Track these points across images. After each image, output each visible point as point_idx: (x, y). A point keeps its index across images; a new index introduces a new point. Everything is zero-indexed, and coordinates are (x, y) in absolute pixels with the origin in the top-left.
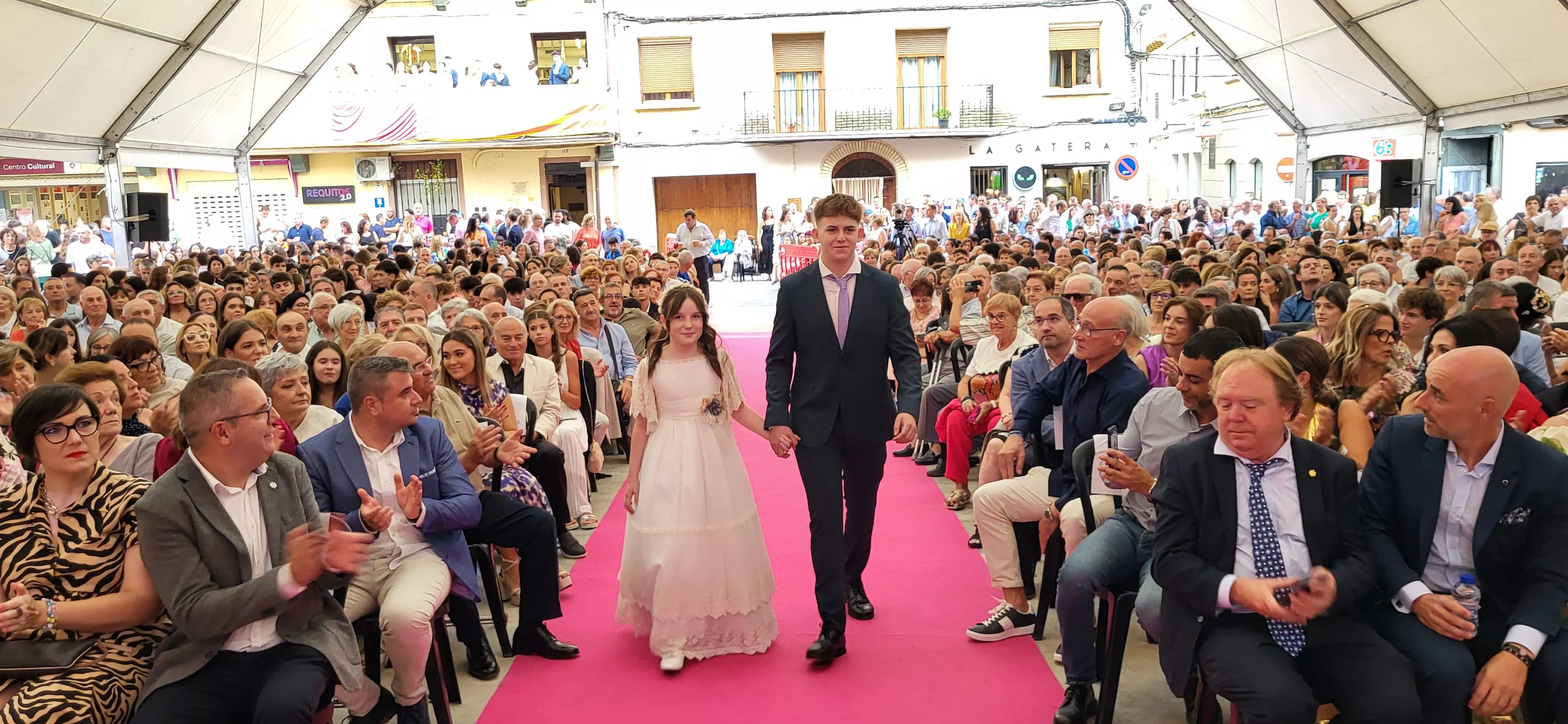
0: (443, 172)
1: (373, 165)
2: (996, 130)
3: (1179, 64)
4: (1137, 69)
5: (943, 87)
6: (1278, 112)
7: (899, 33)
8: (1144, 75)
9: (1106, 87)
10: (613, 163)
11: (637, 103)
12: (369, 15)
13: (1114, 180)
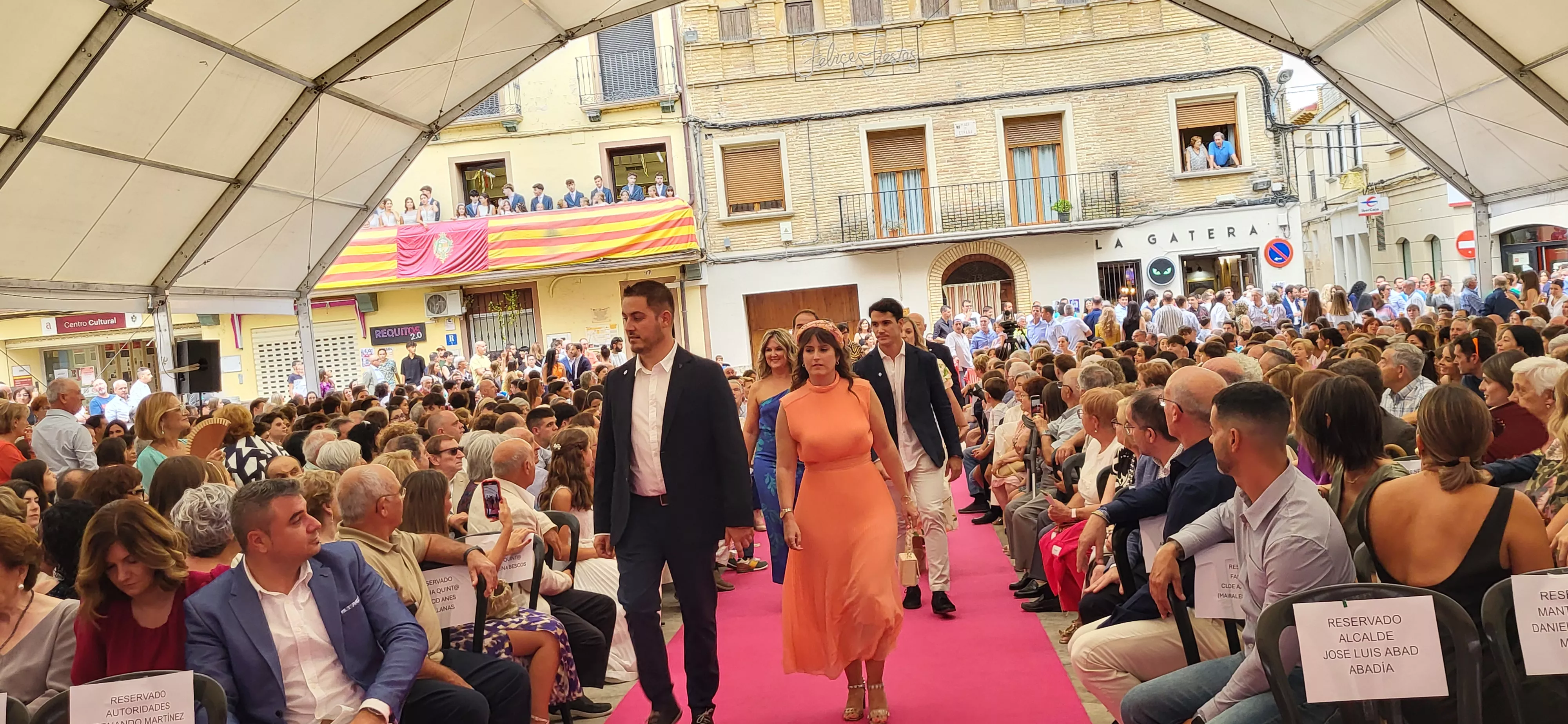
0: (518, 303)
1: (443, 299)
2: (1125, 220)
3: (1334, 135)
4: (1282, 143)
5: (1061, 177)
6: (1449, 179)
7: (1007, 121)
8: (1290, 149)
9: (1247, 164)
10: (702, 283)
11: (724, 215)
12: (430, 142)
13: (1265, 269)
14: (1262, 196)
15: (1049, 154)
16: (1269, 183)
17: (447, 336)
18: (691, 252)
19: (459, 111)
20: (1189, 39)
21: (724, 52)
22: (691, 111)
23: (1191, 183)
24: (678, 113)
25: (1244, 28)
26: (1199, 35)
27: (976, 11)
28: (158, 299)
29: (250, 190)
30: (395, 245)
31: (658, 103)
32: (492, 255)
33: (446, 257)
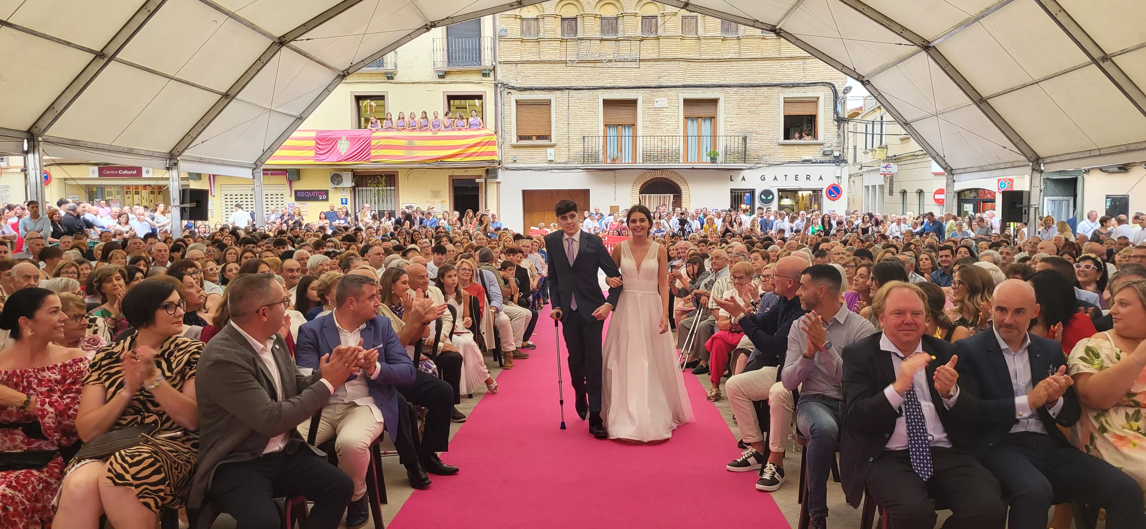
0: (386, 182)
2: (748, 165)
3: (870, 126)
4: (842, 129)
5: (714, 136)
6: (934, 158)
7: (686, 101)
8: (846, 133)
9: (821, 138)
10: (498, 180)
11: (514, 142)
12: (343, 81)
13: (826, 200)
14: (828, 158)
15: (708, 122)
16: (832, 151)
17: (342, 199)
18: (493, 161)
19: (362, 64)
20: (795, 63)
21: (523, 44)
22: (500, 77)
23: (788, 147)
24: (492, 78)
25: (828, 60)
26: (801, 61)
27: (674, 34)
28: (173, 162)
29: (234, 101)
30: (314, 142)
31: (480, 71)
32: (373, 153)
33: (345, 151)
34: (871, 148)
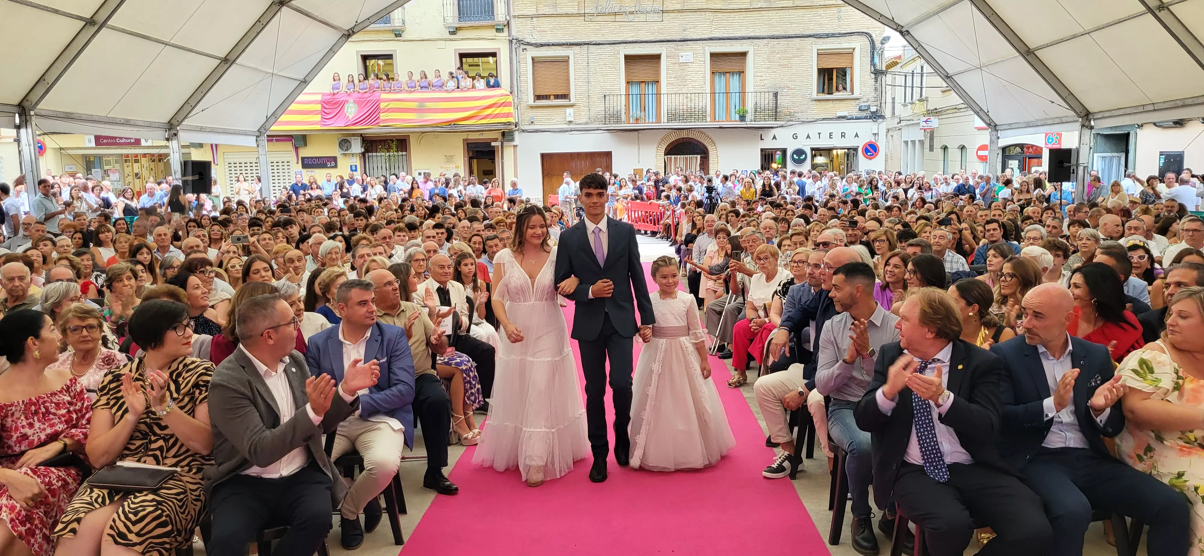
0: (397, 147)
1: (350, 142)
2: (779, 123)
3: (909, 78)
4: (879, 82)
5: (743, 93)
7: (712, 55)
8: (884, 86)
9: (857, 94)
10: (514, 143)
11: (531, 102)
13: (861, 159)
14: (864, 114)
15: (736, 77)
16: (869, 106)
17: (351, 166)
18: (510, 124)
19: (368, 22)
20: (829, 11)
22: (514, 33)
23: (822, 103)
24: (506, 33)
25: (864, 9)
26: (836, 9)
28: (172, 132)
29: (234, 66)
30: (320, 105)
31: (493, 27)
32: (383, 116)
33: (353, 115)
34: (910, 101)
